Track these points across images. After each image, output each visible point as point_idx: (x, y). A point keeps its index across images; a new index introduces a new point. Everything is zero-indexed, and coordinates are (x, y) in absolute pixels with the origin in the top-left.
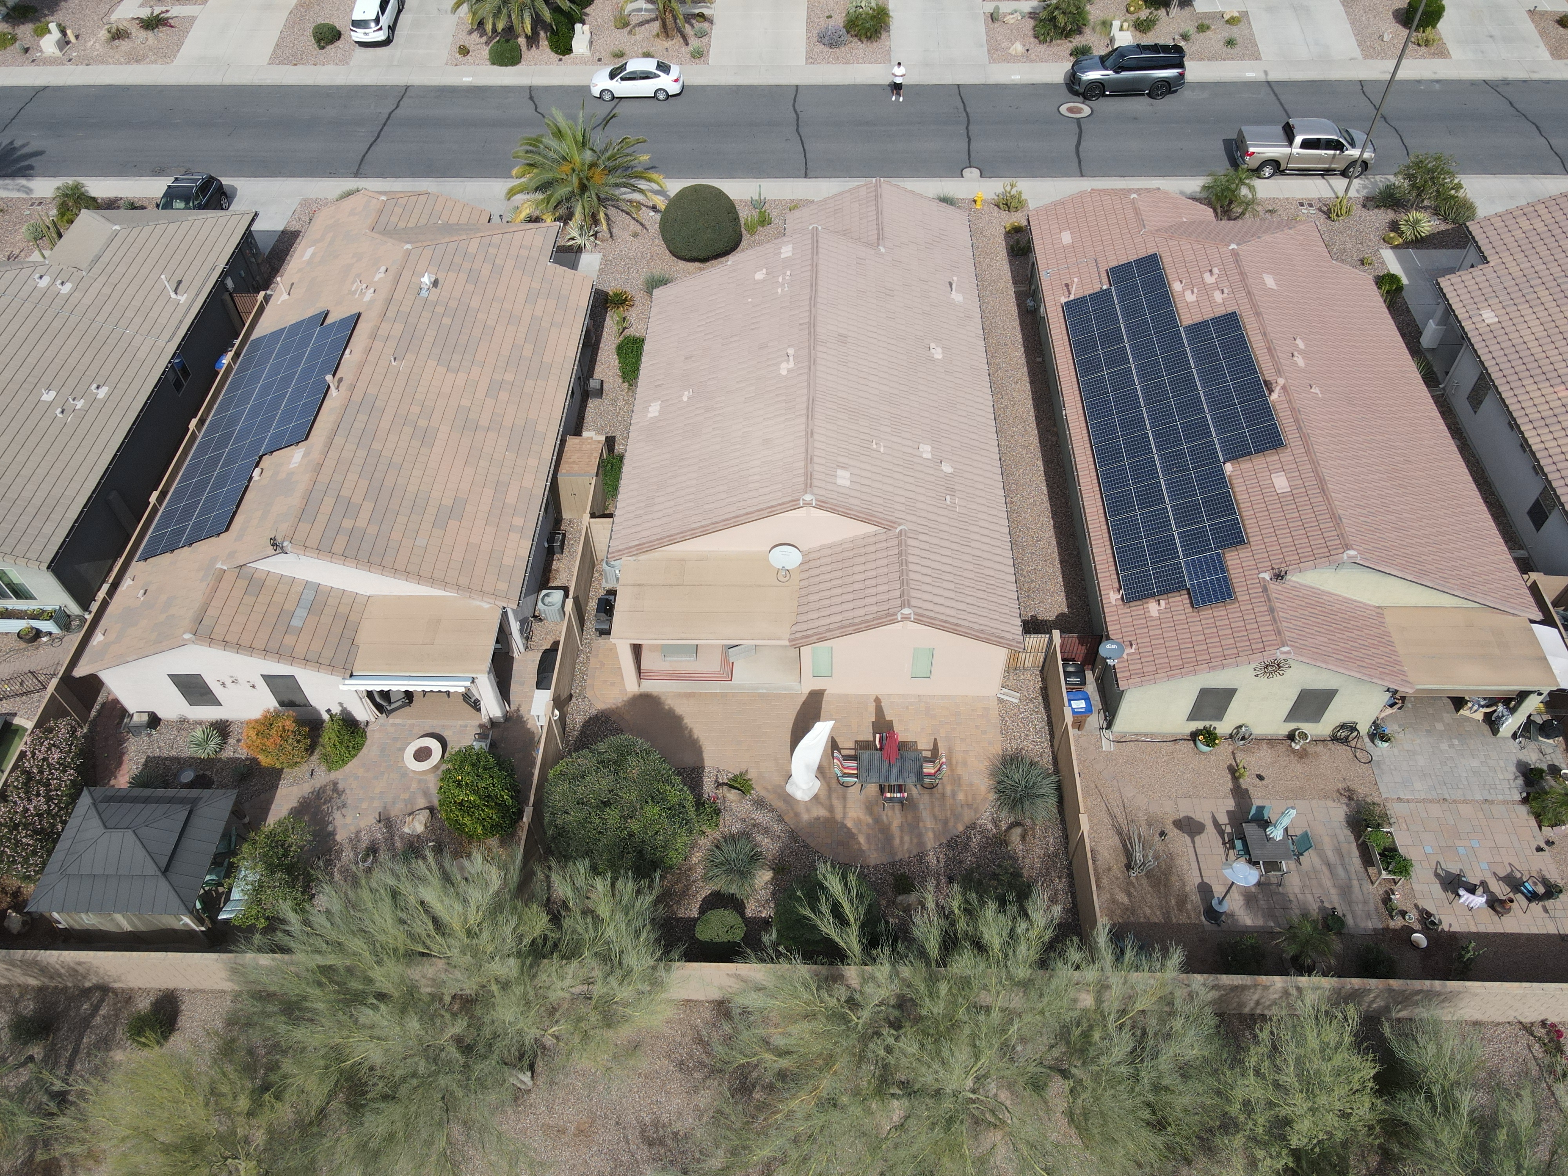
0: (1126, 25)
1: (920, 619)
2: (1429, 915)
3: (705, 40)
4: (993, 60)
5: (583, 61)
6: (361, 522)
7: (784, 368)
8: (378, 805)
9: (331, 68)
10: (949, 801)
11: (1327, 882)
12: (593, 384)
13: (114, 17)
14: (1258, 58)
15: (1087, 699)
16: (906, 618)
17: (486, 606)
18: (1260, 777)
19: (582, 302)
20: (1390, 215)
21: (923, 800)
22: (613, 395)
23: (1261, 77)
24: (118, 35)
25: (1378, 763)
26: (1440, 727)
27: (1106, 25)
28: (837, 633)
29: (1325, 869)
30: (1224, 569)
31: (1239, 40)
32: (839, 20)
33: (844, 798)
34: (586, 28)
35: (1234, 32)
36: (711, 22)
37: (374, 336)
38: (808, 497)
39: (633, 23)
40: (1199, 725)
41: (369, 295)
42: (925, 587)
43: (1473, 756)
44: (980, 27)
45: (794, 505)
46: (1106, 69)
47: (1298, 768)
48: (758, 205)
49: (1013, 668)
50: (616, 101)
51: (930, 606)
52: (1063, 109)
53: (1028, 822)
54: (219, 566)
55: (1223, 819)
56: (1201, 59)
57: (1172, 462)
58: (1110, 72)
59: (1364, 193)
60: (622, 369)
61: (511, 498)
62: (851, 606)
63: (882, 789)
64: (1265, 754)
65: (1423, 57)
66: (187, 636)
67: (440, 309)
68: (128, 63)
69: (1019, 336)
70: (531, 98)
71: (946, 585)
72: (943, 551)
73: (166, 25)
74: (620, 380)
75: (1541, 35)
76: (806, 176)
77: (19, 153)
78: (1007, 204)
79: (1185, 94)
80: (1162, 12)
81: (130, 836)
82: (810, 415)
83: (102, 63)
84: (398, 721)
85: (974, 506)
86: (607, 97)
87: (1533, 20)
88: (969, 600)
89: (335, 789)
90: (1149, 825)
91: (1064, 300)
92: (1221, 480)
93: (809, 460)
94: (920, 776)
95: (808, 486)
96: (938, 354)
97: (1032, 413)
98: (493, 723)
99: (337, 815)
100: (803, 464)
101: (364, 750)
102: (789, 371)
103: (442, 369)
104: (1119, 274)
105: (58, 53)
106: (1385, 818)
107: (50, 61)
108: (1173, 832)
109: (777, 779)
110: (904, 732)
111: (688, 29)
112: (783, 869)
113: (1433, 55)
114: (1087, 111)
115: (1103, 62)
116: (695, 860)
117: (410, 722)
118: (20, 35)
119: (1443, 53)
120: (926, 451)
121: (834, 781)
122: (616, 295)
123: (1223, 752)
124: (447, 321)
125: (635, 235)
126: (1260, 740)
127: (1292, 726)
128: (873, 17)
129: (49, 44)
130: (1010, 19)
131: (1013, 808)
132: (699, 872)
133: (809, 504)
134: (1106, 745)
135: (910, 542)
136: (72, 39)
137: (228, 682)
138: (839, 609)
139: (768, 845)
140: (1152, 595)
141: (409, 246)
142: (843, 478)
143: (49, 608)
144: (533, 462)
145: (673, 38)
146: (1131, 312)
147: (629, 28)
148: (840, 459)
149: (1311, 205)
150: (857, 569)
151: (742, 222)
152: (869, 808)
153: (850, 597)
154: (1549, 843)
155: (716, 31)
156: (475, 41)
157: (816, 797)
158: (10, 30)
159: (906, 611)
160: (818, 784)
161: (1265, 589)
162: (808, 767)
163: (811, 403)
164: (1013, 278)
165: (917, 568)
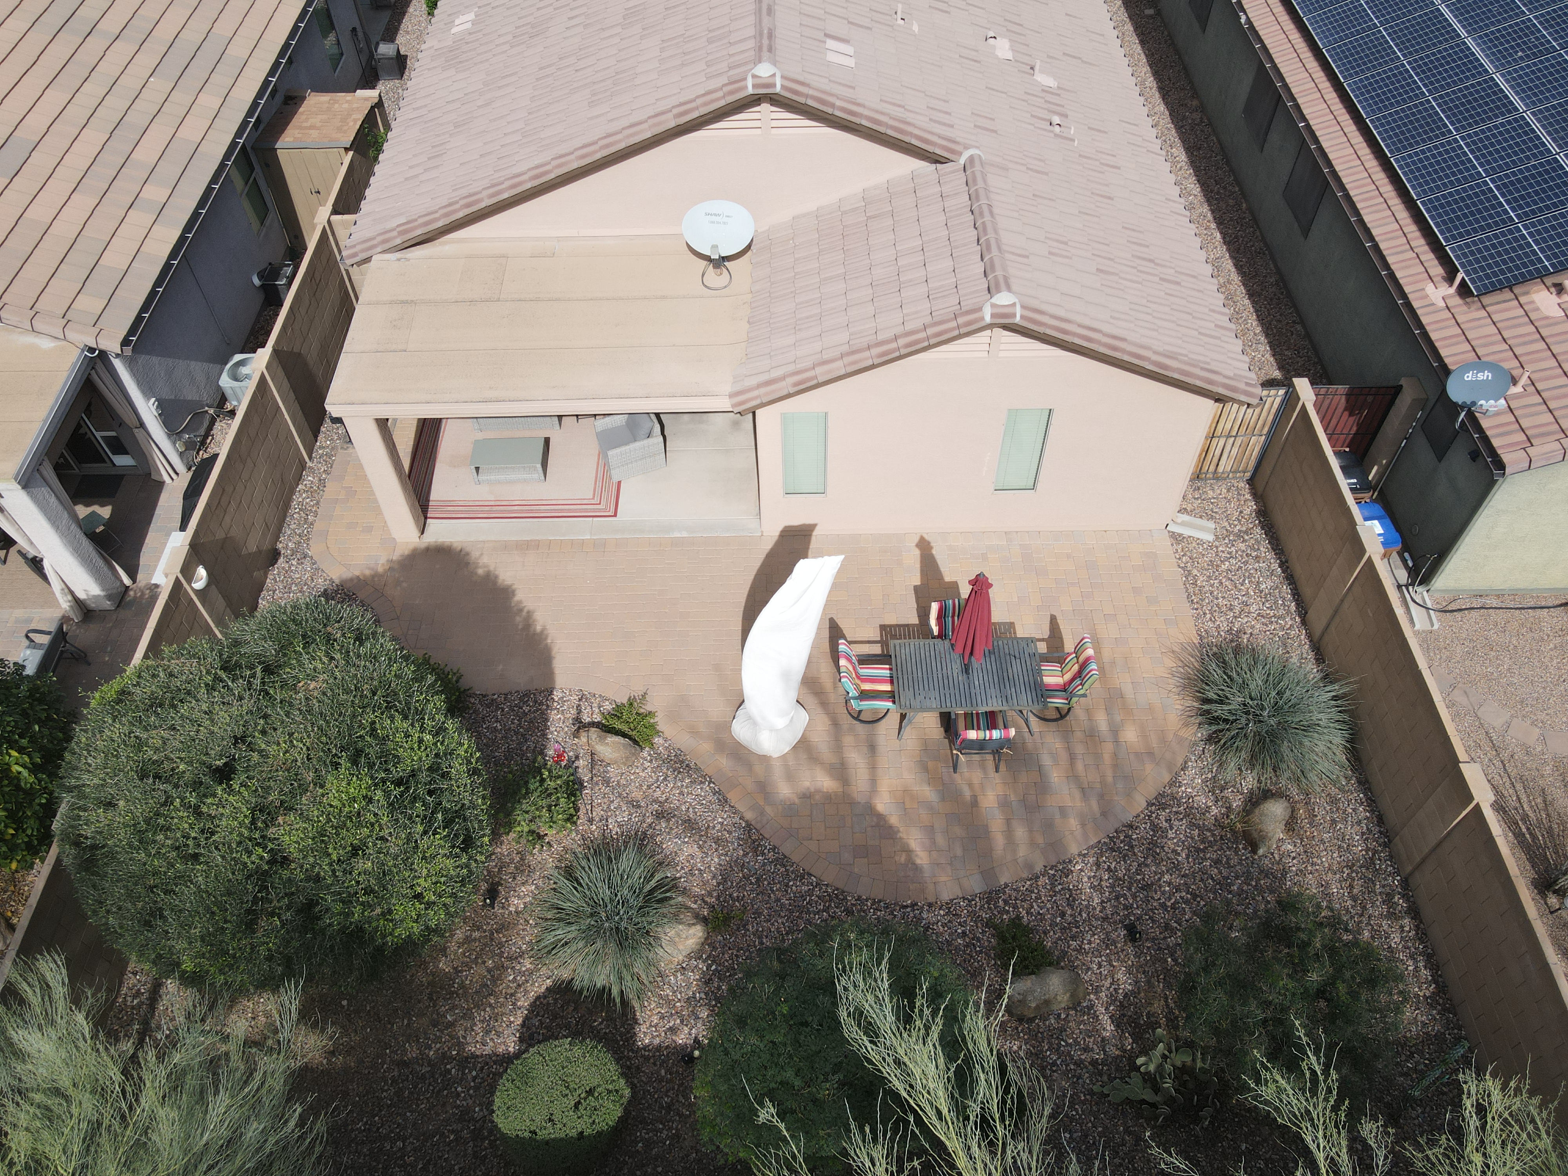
10: (1108, 749)
17: (45, 344)
21: (1046, 746)
28: (839, 366)
33: (869, 748)
42: (1035, 261)
51: (1053, 297)
53: (1295, 789)
61: (146, 153)
62: (868, 310)
63: (950, 724)
71: (1079, 263)
72: (1062, 206)
93: (765, 10)
94: (1034, 690)
100: (750, 20)
109: (716, 709)
112: (727, 919)
116: (516, 904)
131: (1248, 758)
132: (526, 934)
135: (994, 180)
138: (842, 319)
139: (692, 861)
140: (1541, 275)
142: (840, 54)
144: (209, 101)
150: (877, 242)
153: (866, 293)
157: (803, 746)
160: (807, 719)
165: (1015, 226)
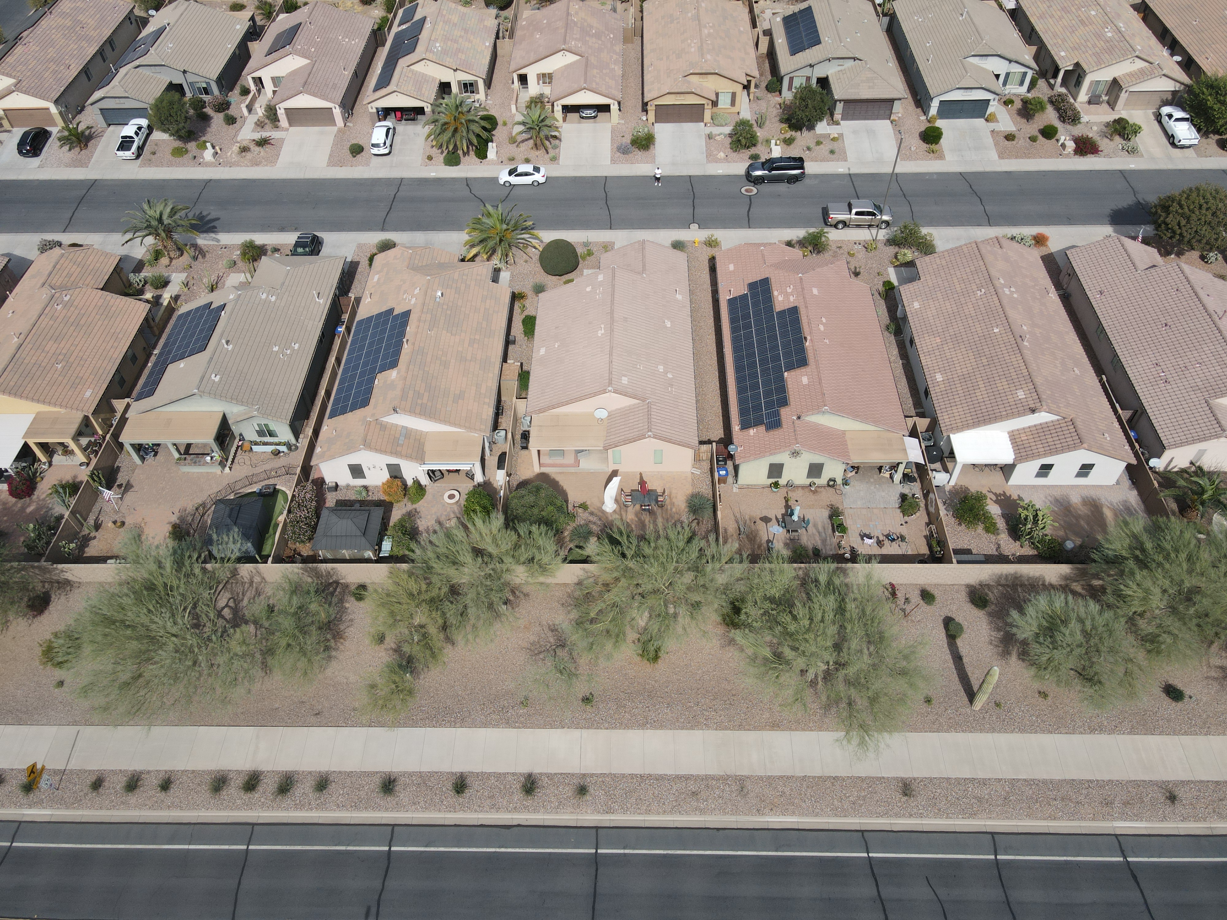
0: (778, 142)
1: (655, 437)
2: (854, 548)
3: (557, 150)
4: (708, 161)
5: (493, 163)
6: (425, 401)
7: (600, 333)
8: (434, 517)
9: (360, 168)
10: (669, 512)
11: (817, 538)
12: (511, 338)
13: (239, 139)
14: (846, 161)
15: (727, 471)
16: (649, 436)
17: (476, 435)
18: (797, 501)
19: (506, 299)
20: (897, 249)
21: (659, 511)
22: (520, 343)
23: (847, 172)
24: (244, 150)
25: (845, 494)
26: (872, 480)
27: (768, 142)
28: (622, 443)
29: (817, 534)
30: (779, 415)
31: (837, 150)
32: (628, 140)
33: (627, 511)
34: (494, 145)
35: (835, 146)
36: (560, 140)
37: (419, 320)
38: (610, 388)
39: (519, 141)
40: (773, 480)
41: (414, 300)
42: (658, 425)
43: (883, 491)
44: (703, 142)
45: (604, 391)
46: (764, 170)
47: (812, 497)
48: (586, 244)
49: (697, 459)
50: (512, 187)
51: (660, 432)
52: (743, 190)
53: (701, 519)
54: (368, 419)
55: (780, 517)
56: (816, 161)
57: (765, 371)
58: (767, 172)
59: (887, 237)
60: (524, 331)
61: (483, 391)
62: (628, 432)
63: (641, 506)
64: (800, 492)
65: (930, 159)
66: (361, 447)
67: (445, 307)
68: (252, 166)
69: (712, 312)
70: (467, 185)
71: (667, 424)
72: (666, 410)
73: (269, 144)
74: (523, 336)
75: (995, 145)
76: (611, 229)
77: (207, 219)
78: (711, 243)
79: (806, 181)
80: (799, 133)
81: (350, 522)
82: (611, 354)
83: (238, 166)
84: (439, 485)
85: (681, 392)
86: (507, 185)
87: (992, 137)
88: (676, 430)
89: (416, 511)
90: (750, 520)
91: (728, 298)
92: (782, 379)
93: (610, 373)
94: (657, 501)
95: (610, 383)
96: (668, 324)
97: (715, 349)
98: (479, 485)
99: (418, 521)
100: (608, 375)
101: (426, 496)
102: (602, 334)
103: (449, 334)
104: (752, 286)
105: (213, 160)
106: (842, 513)
107: (208, 165)
108: (759, 522)
109: (599, 505)
110: (650, 486)
111: (547, 143)
113: (936, 158)
114: (755, 191)
115: (763, 166)
116: (566, 534)
117: (443, 485)
118: (189, 149)
119: (942, 157)
120: (661, 368)
121: (622, 505)
122: (519, 294)
123: (782, 492)
124: (449, 312)
125: (526, 261)
126: (797, 487)
127: (810, 480)
128: (645, 139)
129: (208, 155)
130: (717, 138)
131: (694, 514)
132: (568, 539)
133: (610, 391)
134: (735, 490)
135: (652, 406)
136: (219, 151)
137: (371, 467)
138: (623, 434)
139: (595, 528)
140: (751, 427)
141: (429, 278)
142: (625, 380)
143: (283, 441)
144: (491, 375)
145: (540, 150)
146: (756, 304)
147: (516, 144)
148: (624, 372)
149: (860, 244)
150: (630, 418)
151: (579, 255)
152: (637, 514)
153: (628, 429)
154: (906, 522)
155: (563, 145)
156: (435, 152)
157: (615, 511)
158: (183, 145)
159: (650, 433)
160: (615, 506)
161: (793, 423)
162: (611, 497)
163: (611, 348)
164: (711, 283)
165: (655, 417)
